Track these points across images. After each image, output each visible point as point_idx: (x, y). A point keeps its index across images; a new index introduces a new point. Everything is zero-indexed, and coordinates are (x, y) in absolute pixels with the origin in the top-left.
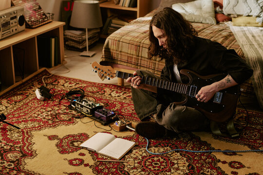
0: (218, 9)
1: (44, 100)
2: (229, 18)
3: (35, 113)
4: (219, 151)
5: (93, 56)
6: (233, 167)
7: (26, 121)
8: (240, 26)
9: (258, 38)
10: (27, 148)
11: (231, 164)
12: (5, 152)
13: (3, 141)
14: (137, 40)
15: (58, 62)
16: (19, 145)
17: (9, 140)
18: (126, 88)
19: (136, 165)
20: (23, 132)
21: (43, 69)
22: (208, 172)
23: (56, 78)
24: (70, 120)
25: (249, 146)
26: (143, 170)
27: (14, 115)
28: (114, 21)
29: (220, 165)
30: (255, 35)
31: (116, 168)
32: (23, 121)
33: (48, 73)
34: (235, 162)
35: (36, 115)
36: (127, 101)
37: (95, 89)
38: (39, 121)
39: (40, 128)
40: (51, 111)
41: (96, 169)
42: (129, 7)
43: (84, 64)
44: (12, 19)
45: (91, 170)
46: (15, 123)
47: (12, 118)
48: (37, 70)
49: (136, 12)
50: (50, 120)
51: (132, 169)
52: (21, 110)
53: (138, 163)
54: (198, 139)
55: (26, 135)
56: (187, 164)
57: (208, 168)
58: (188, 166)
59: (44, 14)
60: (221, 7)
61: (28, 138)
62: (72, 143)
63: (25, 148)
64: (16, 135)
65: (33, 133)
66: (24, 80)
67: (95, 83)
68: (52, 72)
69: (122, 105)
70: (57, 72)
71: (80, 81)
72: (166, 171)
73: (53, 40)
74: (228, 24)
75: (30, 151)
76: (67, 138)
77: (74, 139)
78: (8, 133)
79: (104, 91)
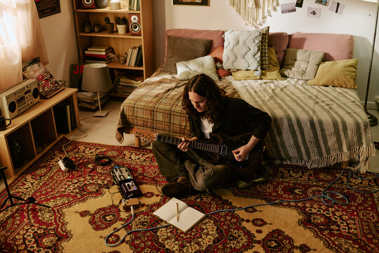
0: (218, 64)
1: (69, 172)
2: (229, 73)
3: (62, 188)
4: (240, 208)
5: (106, 116)
6: (256, 225)
7: (55, 198)
8: (240, 80)
9: (260, 94)
10: (62, 229)
11: (254, 222)
12: (40, 237)
13: (36, 225)
14: (151, 105)
15: (75, 126)
16: (52, 227)
17: (41, 223)
18: (144, 149)
19: (169, 234)
20: (54, 211)
21: (62, 136)
22: (236, 233)
23: (76, 145)
24: (97, 191)
25: (266, 200)
26: (176, 240)
27: (41, 192)
28: (121, 80)
29: (244, 224)
30: (257, 90)
31: (151, 241)
32: (52, 198)
33: (67, 139)
34: (257, 219)
35: (63, 190)
36: (148, 164)
37: (115, 153)
38: (68, 196)
39: (70, 204)
40: (77, 183)
41: (132, 245)
42: (135, 66)
43: (99, 125)
44: (26, 93)
45: (128, 246)
46: (44, 201)
47: (40, 196)
48: (56, 139)
49: (142, 71)
50: (77, 193)
51: (166, 239)
52: (47, 185)
53: (171, 232)
54: (220, 198)
55: (57, 213)
56: (215, 228)
57: (235, 229)
58: (217, 230)
59: (56, 82)
60: (221, 62)
61: (60, 217)
62: (104, 217)
63: (59, 229)
64: (48, 215)
65: (64, 210)
66: (45, 151)
67: (113, 147)
68: (71, 137)
69: (143, 168)
70: (75, 137)
71: (99, 145)
72: (198, 237)
73: (68, 107)
74: (229, 78)
75: (64, 232)
76: (98, 212)
77: (105, 213)
78: (39, 214)
79: (124, 154)
